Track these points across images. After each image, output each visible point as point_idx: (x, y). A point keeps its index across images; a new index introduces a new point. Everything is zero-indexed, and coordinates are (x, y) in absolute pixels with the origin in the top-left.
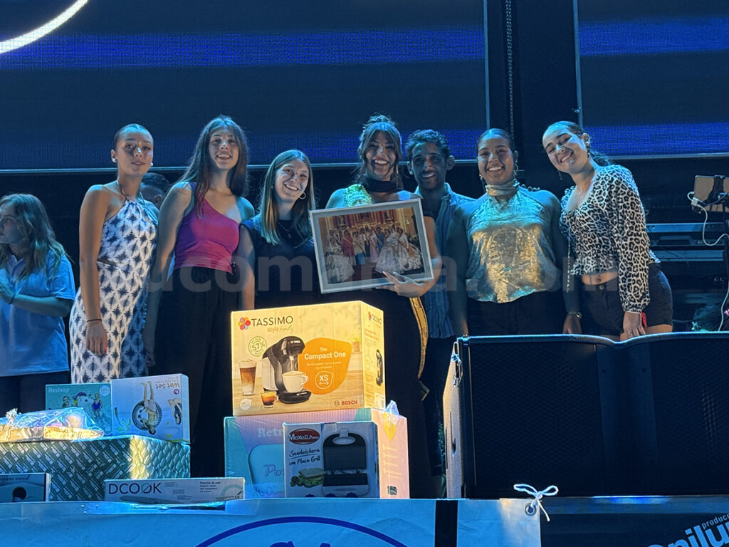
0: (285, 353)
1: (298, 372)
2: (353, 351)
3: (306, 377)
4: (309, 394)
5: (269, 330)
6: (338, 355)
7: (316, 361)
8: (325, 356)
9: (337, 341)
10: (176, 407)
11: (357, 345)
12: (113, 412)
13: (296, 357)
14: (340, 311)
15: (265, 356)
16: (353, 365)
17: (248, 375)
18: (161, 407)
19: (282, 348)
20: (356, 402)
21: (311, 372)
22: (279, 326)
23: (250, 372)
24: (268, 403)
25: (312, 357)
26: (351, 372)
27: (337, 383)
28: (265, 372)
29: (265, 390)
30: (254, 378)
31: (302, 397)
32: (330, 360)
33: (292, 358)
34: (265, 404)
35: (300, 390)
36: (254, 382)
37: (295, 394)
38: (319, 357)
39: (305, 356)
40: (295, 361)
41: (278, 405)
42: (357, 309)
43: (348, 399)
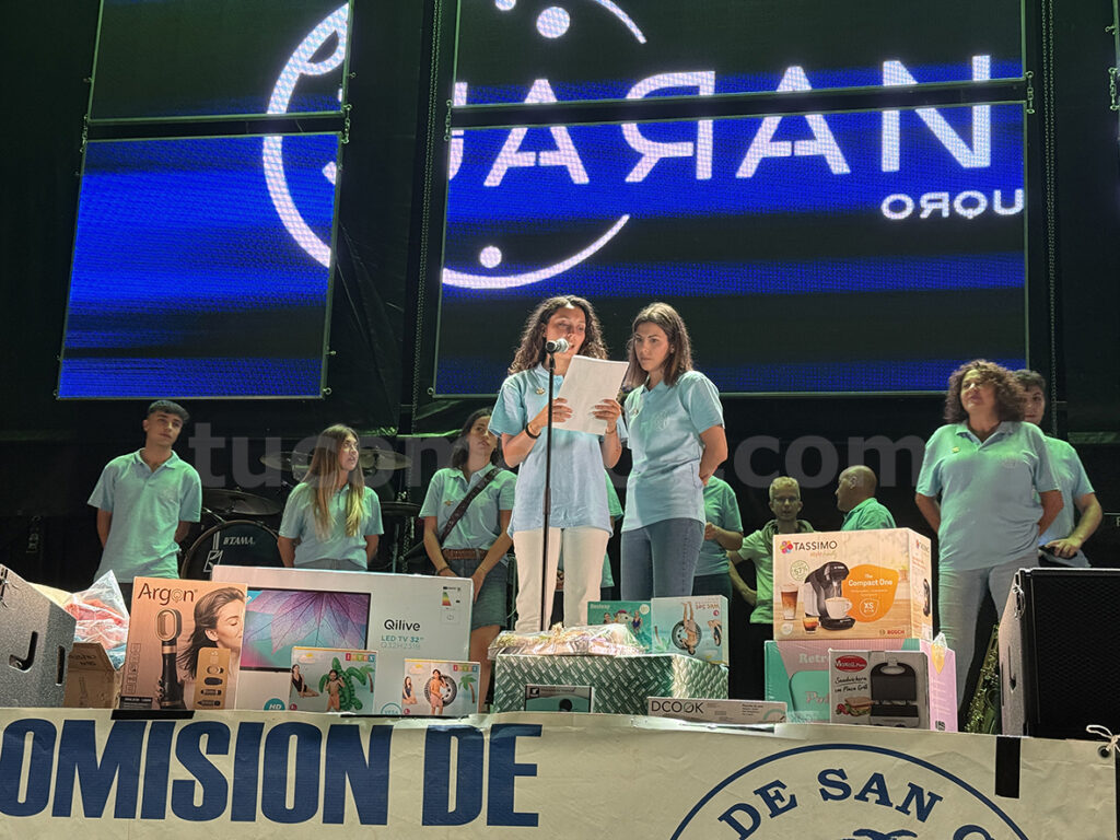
0: (828, 578)
1: (842, 599)
2: (900, 579)
3: (850, 604)
4: (853, 621)
5: (812, 555)
6: (883, 582)
7: (861, 587)
8: (870, 583)
9: (884, 569)
10: (716, 628)
11: (905, 573)
12: (653, 630)
13: (840, 583)
14: (887, 538)
15: (807, 581)
16: (900, 593)
17: (790, 599)
18: (701, 627)
19: (826, 573)
20: (903, 632)
21: (855, 599)
22: (822, 551)
23: (792, 596)
24: (811, 628)
25: (855, 584)
26: (897, 600)
27: (883, 612)
28: (807, 598)
29: (807, 615)
30: (796, 602)
31: (847, 624)
32: (875, 587)
33: (835, 584)
34: (807, 629)
35: (843, 617)
36: (795, 606)
37: (838, 621)
38: (864, 584)
39: (849, 582)
40: (839, 587)
41: (820, 631)
42: (905, 536)
43: (894, 628)
